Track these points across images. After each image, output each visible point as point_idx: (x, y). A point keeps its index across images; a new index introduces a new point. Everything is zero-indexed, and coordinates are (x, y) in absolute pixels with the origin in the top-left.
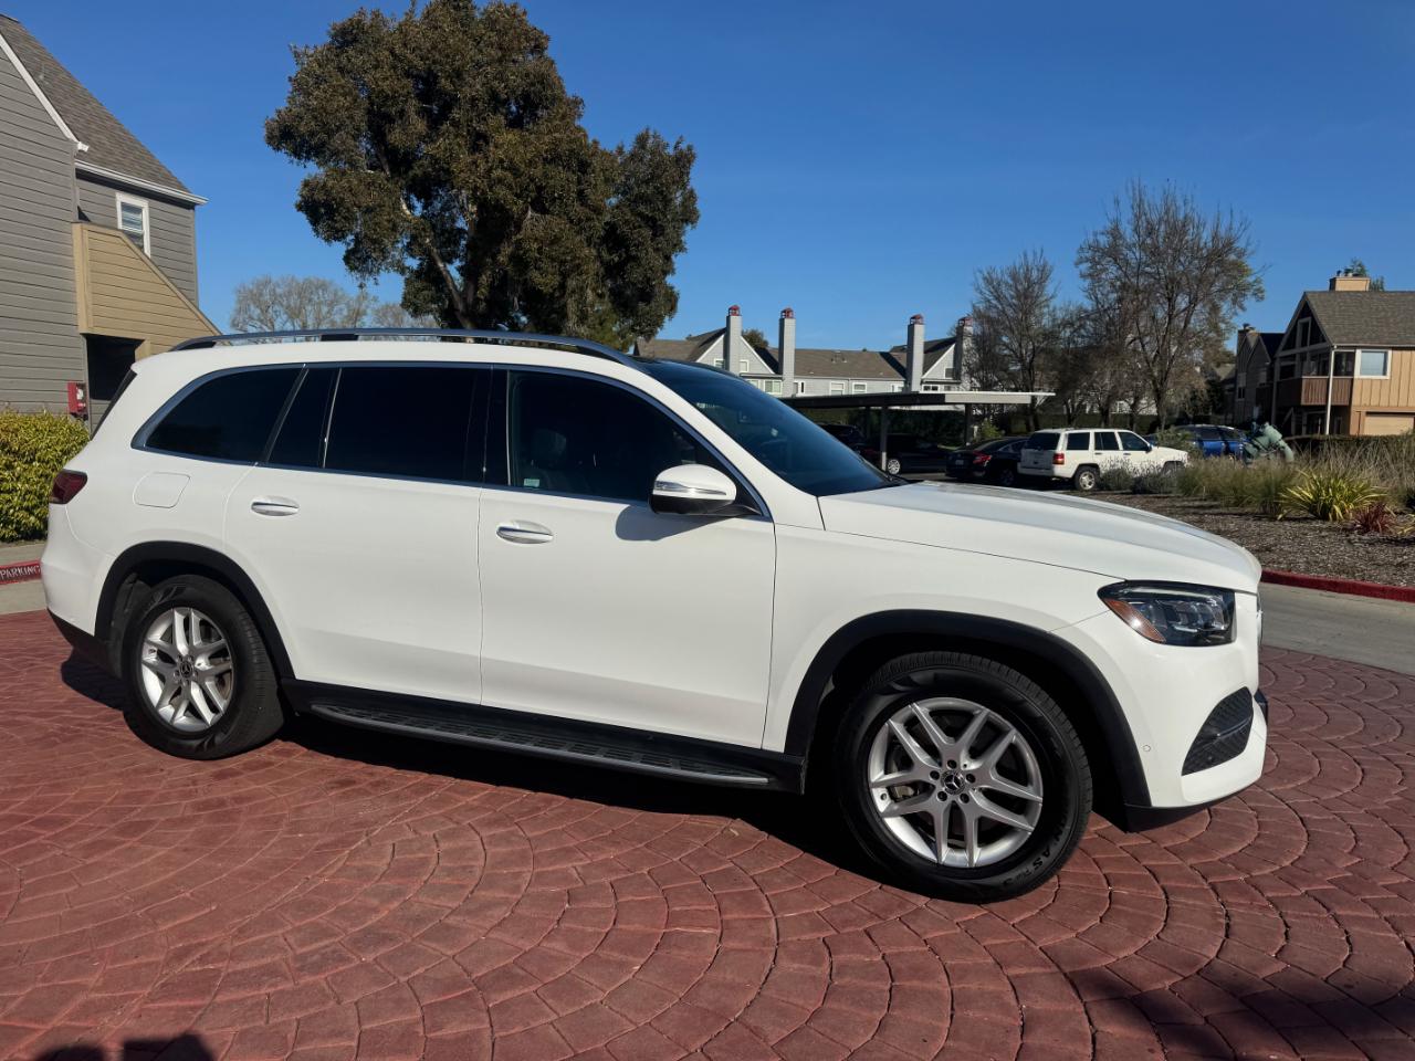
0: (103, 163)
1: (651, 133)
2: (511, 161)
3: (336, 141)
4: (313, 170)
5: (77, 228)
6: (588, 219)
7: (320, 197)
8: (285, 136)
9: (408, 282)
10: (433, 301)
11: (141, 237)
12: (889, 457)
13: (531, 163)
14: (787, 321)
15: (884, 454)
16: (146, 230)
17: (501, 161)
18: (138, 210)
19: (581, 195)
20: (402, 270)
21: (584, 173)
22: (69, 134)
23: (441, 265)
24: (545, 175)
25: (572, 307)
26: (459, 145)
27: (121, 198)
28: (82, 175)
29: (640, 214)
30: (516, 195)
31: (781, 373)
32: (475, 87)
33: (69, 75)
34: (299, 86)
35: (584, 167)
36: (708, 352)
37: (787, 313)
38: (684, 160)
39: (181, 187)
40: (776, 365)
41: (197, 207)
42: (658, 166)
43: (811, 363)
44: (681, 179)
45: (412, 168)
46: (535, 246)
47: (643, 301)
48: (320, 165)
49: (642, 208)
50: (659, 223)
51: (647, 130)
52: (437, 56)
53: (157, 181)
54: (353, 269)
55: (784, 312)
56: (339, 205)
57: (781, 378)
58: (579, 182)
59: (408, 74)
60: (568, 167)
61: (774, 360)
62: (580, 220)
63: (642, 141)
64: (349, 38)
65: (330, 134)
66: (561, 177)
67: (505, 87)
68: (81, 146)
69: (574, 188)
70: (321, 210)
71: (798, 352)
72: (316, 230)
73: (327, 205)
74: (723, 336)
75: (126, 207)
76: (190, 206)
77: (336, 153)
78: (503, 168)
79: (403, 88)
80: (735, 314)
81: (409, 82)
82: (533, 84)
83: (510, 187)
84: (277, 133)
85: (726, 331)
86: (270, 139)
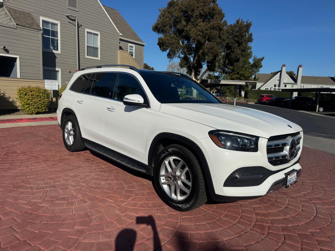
0: (126, 37)
1: (240, 19)
2: (202, 30)
3: (165, 29)
4: (161, 36)
5: (119, 52)
6: (221, 42)
7: (161, 42)
8: (157, 29)
9: (181, 60)
10: (185, 64)
11: (133, 53)
13: (206, 30)
14: (300, 68)
15: (318, 106)
16: (134, 51)
17: (200, 30)
18: (133, 47)
19: (220, 37)
20: (179, 57)
21: (220, 31)
22: (118, 32)
23: (188, 56)
24: (211, 33)
25: (217, 64)
26: (192, 27)
27: (130, 44)
28: (121, 40)
29: (235, 40)
30: (202, 38)
31: (297, 83)
32: (197, 13)
33: (124, 20)
34: (160, 17)
35: (220, 29)
36: (275, 76)
37: (300, 66)
38: (248, 26)
39: (142, 42)
40: (295, 80)
41: (144, 46)
42: (241, 29)
43: (305, 80)
44: (247, 31)
45: (183, 34)
46: (207, 50)
47: (236, 62)
48: (162, 34)
49: (236, 39)
50: (240, 42)
51: (240, 18)
52: (188, 6)
53: (137, 40)
54: (168, 58)
55: (299, 66)
56: (165, 43)
57: (296, 84)
58: (219, 34)
59: (182, 12)
60: (216, 30)
61: (295, 79)
62: (219, 43)
63: (238, 22)
64: (171, 5)
65: (165, 27)
66: (215, 32)
67: (203, 12)
68: (121, 34)
69: (218, 35)
70: (162, 45)
71: (302, 77)
72: (161, 49)
73: (162, 43)
74: (280, 73)
75: (130, 46)
76: (143, 45)
77: (165, 31)
78: (200, 31)
79: (180, 15)
80: (284, 67)
81: (182, 14)
82: (211, 11)
83: (201, 36)
84: (154, 28)
85: (281, 71)
86: (153, 29)
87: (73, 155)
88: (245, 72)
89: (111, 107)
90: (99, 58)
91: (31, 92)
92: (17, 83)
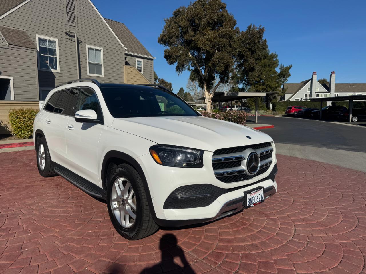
0: (133, 52)
1: (252, 25)
2: (210, 39)
3: (172, 40)
4: (168, 48)
5: (125, 67)
6: (232, 51)
7: (167, 54)
8: (162, 41)
9: (191, 73)
10: (196, 77)
11: (141, 68)
12: (353, 116)
13: (214, 39)
14: (332, 75)
15: (351, 115)
16: (142, 66)
17: (207, 39)
18: (140, 62)
19: (230, 45)
20: (189, 69)
21: (231, 39)
22: (123, 46)
23: (198, 68)
24: (220, 42)
25: (230, 74)
26: (200, 37)
27: (137, 59)
28: (126, 54)
29: (248, 48)
30: (211, 47)
31: (330, 91)
32: (204, 21)
34: (166, 28)
35: (230, 37)
36: (305, 86)
37: (333, 73)
38: (261, 32)
39: (151, 55)
40: (328, 89)
41: (154, 60)
42: (253, 35)
43: (339, 87)
44: (261, 37)
45: (191, 44)
46: (217, 60)
47: (250, 72)
48: (169, 46)
49: (248, 46)
50: (253, 50)
51: (251, 24)
52: (195, 15)
53: (145, 54)
54: (177, 71)
55: (332, 72)
56: (171, 55)
57: (330, 93)
58: (229, 42)
59: (188, 21)
60: (226, 38)
61: (328, 87)
62: (230, 52)
63: (249, 28)
64: (177, 14)
65: (171, 38)
66: (224, 41)
67: (211, 20)
68: (126, 49)
69: (228, 43)
70: (169, 58)
71: (336, 84)
72: (168, 62)
73: (169, 56)
74: (310, 81)
75: (138, 61)
76: (152, 60)
77: (172, 43)
78: (208, 41)
79: (187, 24)
80: (314, 74)
81: (188, 23)
82: (220, 18)
83: (209, 46)
84: (160, 40)
85: (311, 80)
86: (159, 41)
87: (46, 180)
88: (271, 83)
89: (72, 125)
90: (103, 76)
91: (23, 114)
92: (10, 106)
